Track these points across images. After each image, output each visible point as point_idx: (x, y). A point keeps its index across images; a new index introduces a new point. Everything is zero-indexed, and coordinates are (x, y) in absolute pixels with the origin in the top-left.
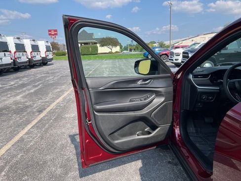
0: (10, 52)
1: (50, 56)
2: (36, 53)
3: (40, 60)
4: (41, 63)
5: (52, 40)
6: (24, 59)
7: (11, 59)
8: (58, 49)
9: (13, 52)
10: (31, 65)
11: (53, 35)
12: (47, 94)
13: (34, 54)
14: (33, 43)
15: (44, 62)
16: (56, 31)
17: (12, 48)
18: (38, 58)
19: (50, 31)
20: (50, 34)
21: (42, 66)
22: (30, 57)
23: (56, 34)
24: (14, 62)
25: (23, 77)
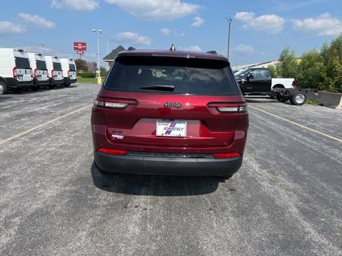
0: (31, 69)
1: (74, 77)
2: (57, 72)
3: (61, 81)
4: (62, 84)
5: (78, 57)
6: (44, 78)
7: (32, 76)
8: (86, 69)
9: (33, 70)
10: (52, 85)
11: (80, 50)
12: (68, 107)
13: (56, 73)
14: (56, 61)
15: (66, 83)
16: (84, 44)
17: (33, 65)
18: (60, 78)
19: (76, 44)
20: (76, 49)
21: (63, 88)
22: (50, 76)
23: (85, 49)
24: (35, 80)
25: (44, 96)
